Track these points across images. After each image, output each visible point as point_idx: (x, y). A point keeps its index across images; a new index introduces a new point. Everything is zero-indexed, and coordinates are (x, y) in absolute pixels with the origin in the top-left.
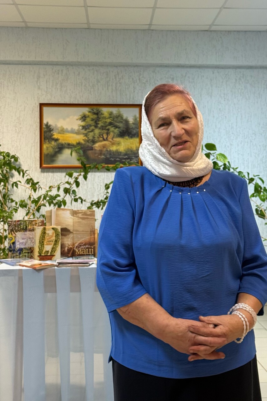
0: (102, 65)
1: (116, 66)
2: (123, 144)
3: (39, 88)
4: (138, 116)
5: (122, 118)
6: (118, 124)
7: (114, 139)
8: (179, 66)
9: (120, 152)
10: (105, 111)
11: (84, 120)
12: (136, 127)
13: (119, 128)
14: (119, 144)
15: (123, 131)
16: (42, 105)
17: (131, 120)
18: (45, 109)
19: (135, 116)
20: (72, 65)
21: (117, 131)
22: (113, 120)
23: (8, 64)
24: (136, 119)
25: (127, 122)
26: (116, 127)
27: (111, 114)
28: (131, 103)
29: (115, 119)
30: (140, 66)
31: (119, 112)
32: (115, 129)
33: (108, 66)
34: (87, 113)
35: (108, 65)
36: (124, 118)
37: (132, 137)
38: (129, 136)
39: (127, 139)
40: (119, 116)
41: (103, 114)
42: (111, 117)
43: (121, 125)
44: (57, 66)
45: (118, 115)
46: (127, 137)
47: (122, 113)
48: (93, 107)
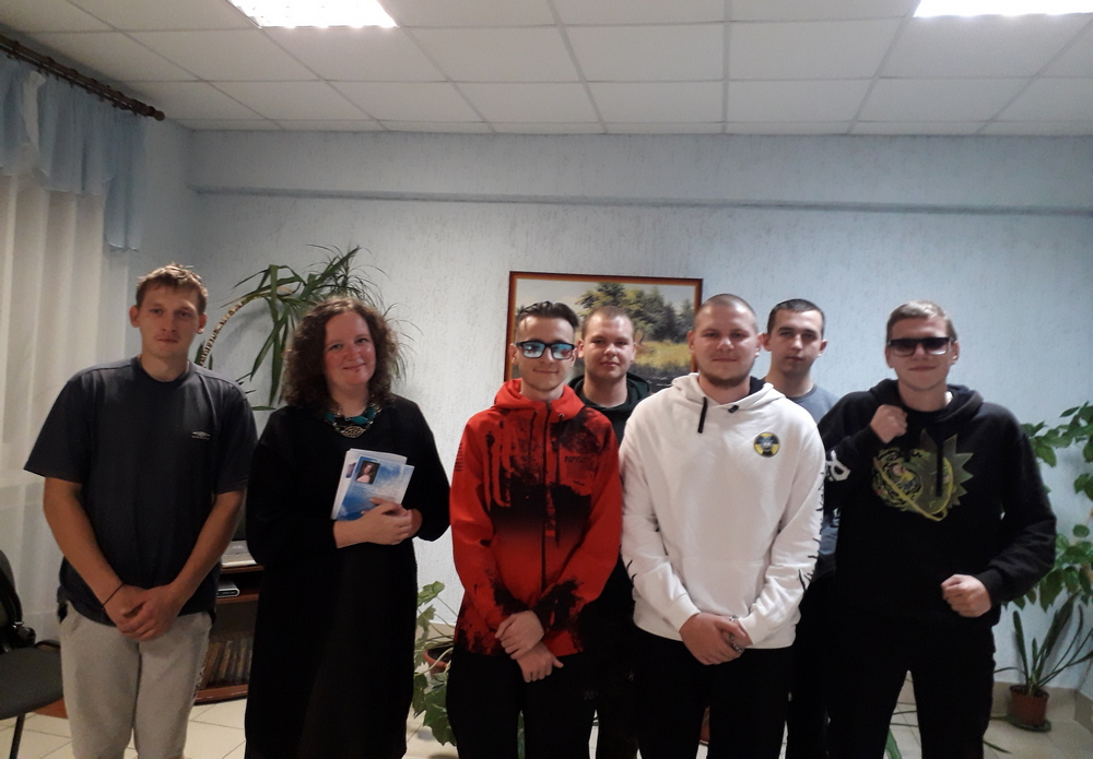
0: (629, 203)
1: (656, 205)
2: (659, 352)
3: (513, 245)
4: (692, 300)
5: (661, 303)
6: (652, 315)
7: (644, 343)
8: (782, 206)
9: (654, 370)
10: (630, 289)
11: (589, 305)
12: (687, 323)
13: (654, 322)
14: (652, 352)
15: (662, 328)
16: (513, 276)
17: (678, 309)
18: (520, 282)
19: (687, 301)
20: (574, 204)
21: (649, 327)
22: (642, 307)
23: (462, 201)
24: (688, 307)
25: (670, 311)
26: (649, 320)
27: (640, 295)
28: (681, 276)
29: (648, 306)
30: (704, 205)
31: (656, 292)
32: (646, 324)
33: (640, 205)
34: (595, 292)
35: (642, 204)
36: (666, 303)
37: (678, 342)
38: (672, 338)
39: (668, 345)
40: (656, 300)
41: (625, 296)
42: (638, 302)
43: (657, 317)
44: (548, 206)
45: (653, 297)
46: (669, 341)
47: (661, 294)
48: (606, 282)
